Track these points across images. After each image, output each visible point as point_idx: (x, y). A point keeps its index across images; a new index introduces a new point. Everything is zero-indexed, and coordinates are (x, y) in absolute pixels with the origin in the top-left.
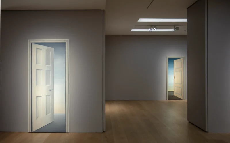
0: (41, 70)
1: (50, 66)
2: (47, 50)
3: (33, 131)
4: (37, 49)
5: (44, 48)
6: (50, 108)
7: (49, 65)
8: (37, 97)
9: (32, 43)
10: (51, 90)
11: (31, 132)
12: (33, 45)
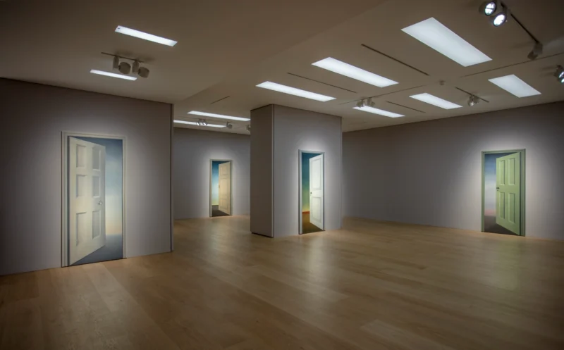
0: (84, 176)
1: (99, 170)
2: (93, 148)
3: (71, 263)
4: (78, 145)
5: (91, 145)
6: (98, 227)
7: (98, 168)
8: (78, 214)
9: (68, 137)
10: (101, 203)
11: (67, 265)
12: (72, 140)
